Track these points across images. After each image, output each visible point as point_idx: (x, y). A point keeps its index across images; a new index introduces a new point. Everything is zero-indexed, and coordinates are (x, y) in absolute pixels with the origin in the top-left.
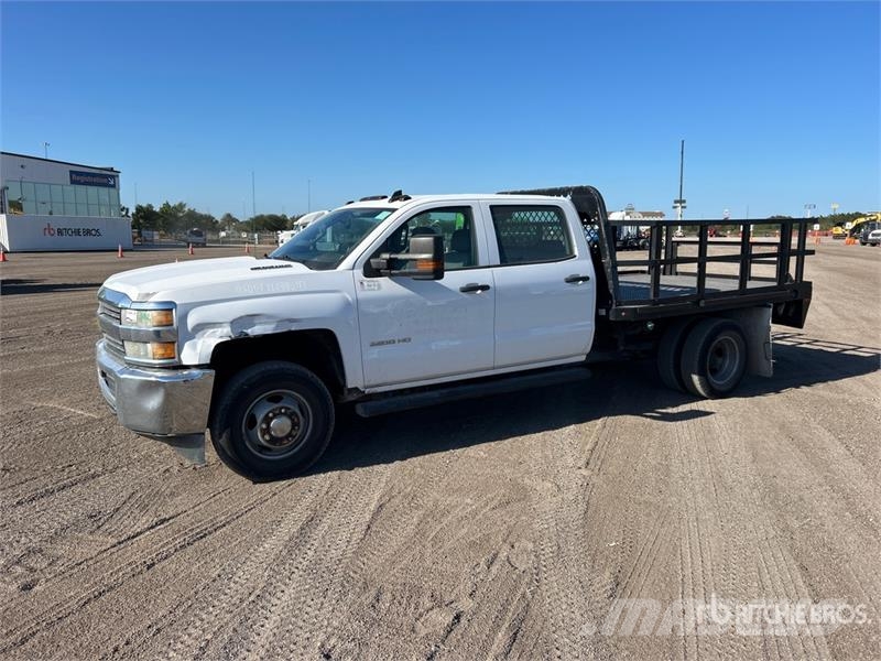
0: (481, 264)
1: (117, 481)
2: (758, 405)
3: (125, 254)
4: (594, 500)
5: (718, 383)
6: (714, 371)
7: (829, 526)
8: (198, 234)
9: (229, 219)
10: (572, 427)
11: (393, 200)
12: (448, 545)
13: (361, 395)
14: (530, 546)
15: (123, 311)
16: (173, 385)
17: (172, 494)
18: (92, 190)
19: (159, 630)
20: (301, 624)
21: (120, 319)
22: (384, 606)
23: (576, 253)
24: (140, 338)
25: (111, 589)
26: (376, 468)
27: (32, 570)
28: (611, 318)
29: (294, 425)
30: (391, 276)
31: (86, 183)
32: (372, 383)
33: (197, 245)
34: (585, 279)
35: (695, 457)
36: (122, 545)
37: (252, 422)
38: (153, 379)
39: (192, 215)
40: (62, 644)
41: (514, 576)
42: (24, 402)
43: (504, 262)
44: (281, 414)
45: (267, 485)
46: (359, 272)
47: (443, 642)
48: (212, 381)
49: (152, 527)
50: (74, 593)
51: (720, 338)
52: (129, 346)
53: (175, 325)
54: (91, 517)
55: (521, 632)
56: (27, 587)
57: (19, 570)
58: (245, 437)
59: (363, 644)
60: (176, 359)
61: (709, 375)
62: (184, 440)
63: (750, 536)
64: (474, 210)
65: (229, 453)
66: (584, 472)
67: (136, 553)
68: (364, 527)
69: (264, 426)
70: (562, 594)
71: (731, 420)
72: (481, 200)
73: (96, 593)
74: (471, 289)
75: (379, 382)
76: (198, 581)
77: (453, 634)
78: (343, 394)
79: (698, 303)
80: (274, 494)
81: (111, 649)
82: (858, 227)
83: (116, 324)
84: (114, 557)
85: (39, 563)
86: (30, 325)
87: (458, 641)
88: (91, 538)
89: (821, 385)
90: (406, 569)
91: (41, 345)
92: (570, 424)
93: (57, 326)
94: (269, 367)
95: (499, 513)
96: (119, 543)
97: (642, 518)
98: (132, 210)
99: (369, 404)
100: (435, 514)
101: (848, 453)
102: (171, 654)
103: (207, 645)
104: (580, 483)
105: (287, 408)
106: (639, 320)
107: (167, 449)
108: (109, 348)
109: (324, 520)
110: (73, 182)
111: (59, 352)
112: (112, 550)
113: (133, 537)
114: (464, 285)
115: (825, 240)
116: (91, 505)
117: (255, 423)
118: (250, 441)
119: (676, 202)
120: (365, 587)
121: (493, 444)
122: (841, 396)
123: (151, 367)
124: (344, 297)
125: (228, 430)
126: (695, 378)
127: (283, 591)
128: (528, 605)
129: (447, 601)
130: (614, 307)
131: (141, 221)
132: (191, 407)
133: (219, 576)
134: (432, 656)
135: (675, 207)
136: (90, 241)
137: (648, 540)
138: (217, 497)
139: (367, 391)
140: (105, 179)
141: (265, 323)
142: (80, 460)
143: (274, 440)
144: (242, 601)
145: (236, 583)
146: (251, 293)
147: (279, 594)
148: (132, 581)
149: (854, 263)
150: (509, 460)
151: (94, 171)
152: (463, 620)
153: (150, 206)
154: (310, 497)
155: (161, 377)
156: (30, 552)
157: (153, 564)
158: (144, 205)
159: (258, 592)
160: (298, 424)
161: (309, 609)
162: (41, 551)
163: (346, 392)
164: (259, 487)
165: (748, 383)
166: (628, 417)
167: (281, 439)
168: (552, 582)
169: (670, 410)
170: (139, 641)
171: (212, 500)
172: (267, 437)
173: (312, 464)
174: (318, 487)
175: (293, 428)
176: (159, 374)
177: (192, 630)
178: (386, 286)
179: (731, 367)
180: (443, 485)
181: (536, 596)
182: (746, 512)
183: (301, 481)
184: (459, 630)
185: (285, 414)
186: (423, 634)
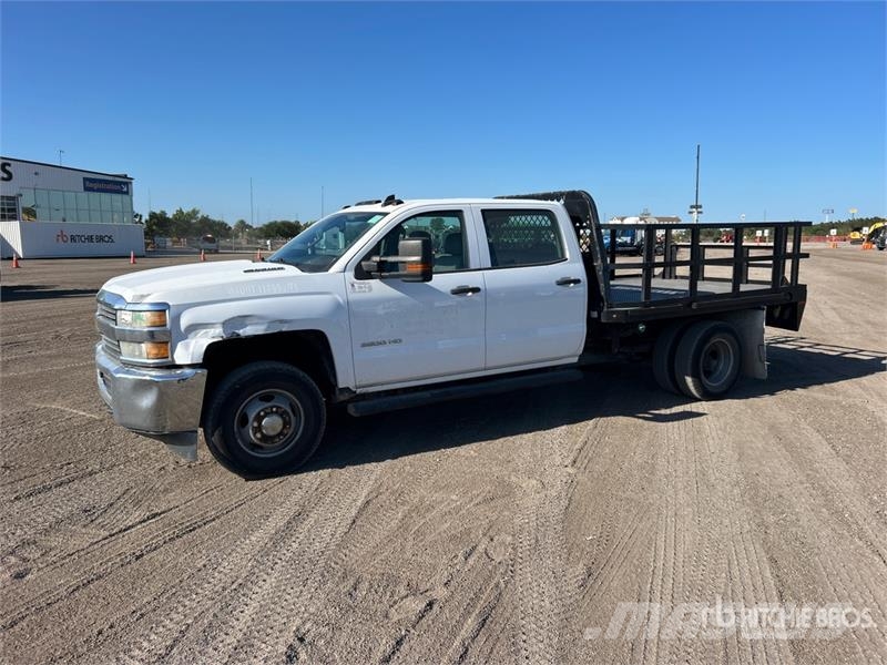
0: (472, 267)
1: (113, 479)
2: (750, 407)
3: (136, 260)
4: (577, 497)
5: (711, 385)
6: (708, 374)
7: (804, 521)
8: (211, 241)
9: (243, 225)
10: (564, 427)
11: (386, 204)
12: (429, 538)
13: (353, 395)
14: (509, 539)
15: (119, 312)
16: (167, 384)
17: (166, 490)
18: (105, 197)
19: (142, 615)
20: (279, 610)
21: (115, 320)
22: (360, 594)
23: (568, 256)
24: (135, 338)
25: (100, 577)
26: (368, 466)
27: (25, 560)
28: (603, 320)
29: (286, 424)
30: (382, 278)
31: (99, 190)
32: (364, 383)
33: (209, 251)
34: (577, 281)
35: (681, 456)
36: (113, 538)
37: (244, 421)
38: (148, 378)
39: (205, 220)
40: (49, 627)
41: (490, 567)
42: (28, 404)
43: (495, 265)
44: (272, 412)
45: (259, 482)
46: (350, 275)
47: (414, 627)
48: (203, 380)
49: (144, 521)
50: (63, 581)
51: (715, 340)
52: (124, 346)
53: (168, 326)
54: (86, 511)
55: (490, 619)
56: (20, 576)
57: (13, 560)
58: (237, 436)
59: (336, 628)
60: (170, 359)
61: (703, 377)
62: (177, 438)
63: (725, 531)
64: (465, 214)
65: (222, 451)
66: (570, 470)
67: (125, 545)
68: (350, 522)
69: (256, 424)
70: (535, 584)
71: (722, 420)
72: (472, 204)
73: (85, 581)
74: (461, 291)
75: (372, 382)
76: (184, 571)
77: (424, 620)
78: (334, 393)
79: (690, 305)
80: (266, 490)
81: (96, 631)
82: (876, 232)
83: (112, 325)
84: (105, 548)
85: (32, 553)
86: (39, 330)
87: (429, 626)
88: (84, 530)
89: (816, 388)
90: (386, 561)
91: (48, 349)
92: (563, 425)
93: (65, 331)
94: (261, 367)
95: (482, 508)
96: (111, 536)
97: (622, 514)
98: (146, 217)
99: (362, 403)
100: (420, 509)
101: (834, 452)
102: (153, 637)
103: (187, 629)
104: (565, 480)
105: (278, 407)
106: (630, 322)
107: (164, 448)
108: (107, 349)
109: (312, 515)
110: (86, 189)
111: (66, 355)
112: (103, 542)
113: (125, 530)
114: (455, 287)
115: (842, 244)
116: (85, 501)
117: (247, 422)
118: (243, 440)
119: (692, 207)
120: (345, 577)
121: (483, 443)
122: (835, 398)
123: (146, 366)
124: (336, 299)
125: (220, 428)
126: (689, 380)
127: (264, 581)
128: (500, 594)
129: (422, 589)
130: (605, 309)
131: (154, 227)
132: (185, 406)
133: (205, 566)
134: (401, 640)
135: (691, 213)
136: (102, 248)
137: (625, 534)
138: (209, 493)
139: (358, 391)
140: (119, 186)
141: (256, 324)
142: (78, 458)
143: (265, 438)
144: (224, 589)
145: (220, 572)
146: (243, 295)
147: (261, 583)
148: (121, 571)
149: (867, 268)
150: (497, 459)
151: (107, 178)
152: (436, 607)
153: (164, 213)
154: (299, 493)
155: (155, 377)
156: (25, 543)
157: (142, 555)
158: (158, 212)
159: (240, 581)
160: (290, 423)
161: (288, 597)
162: (35, 542)
163: (337, 392)
164: (251, 484)
165: (742, 385)
166: (621, 417)
167: (274, 437)
168: (526, 573)
169: (663, 412)
170: (123, 625)
171: (204, 496)
172: (259, 435)
173: (304, 461)
174: (308, 485)
175: (284, 427)
176: (153, 373)
177: (174, 615)
178: (377, 287)
179: (726, 369)
180: (430, 482)
181: (509, 585)
182: (724, 508)
183: (293, 479)
184: (430, 616)
185: (276, 412)
186: (395, 619)
